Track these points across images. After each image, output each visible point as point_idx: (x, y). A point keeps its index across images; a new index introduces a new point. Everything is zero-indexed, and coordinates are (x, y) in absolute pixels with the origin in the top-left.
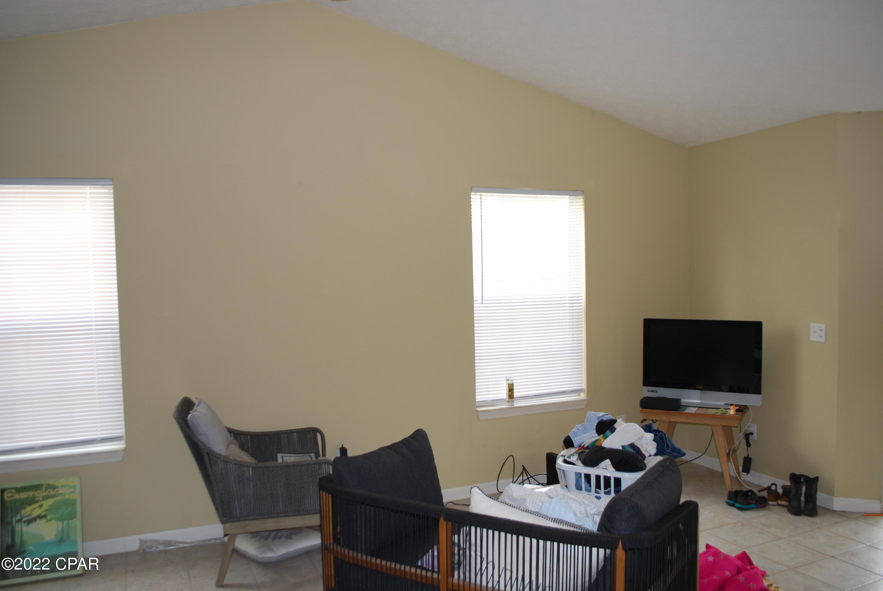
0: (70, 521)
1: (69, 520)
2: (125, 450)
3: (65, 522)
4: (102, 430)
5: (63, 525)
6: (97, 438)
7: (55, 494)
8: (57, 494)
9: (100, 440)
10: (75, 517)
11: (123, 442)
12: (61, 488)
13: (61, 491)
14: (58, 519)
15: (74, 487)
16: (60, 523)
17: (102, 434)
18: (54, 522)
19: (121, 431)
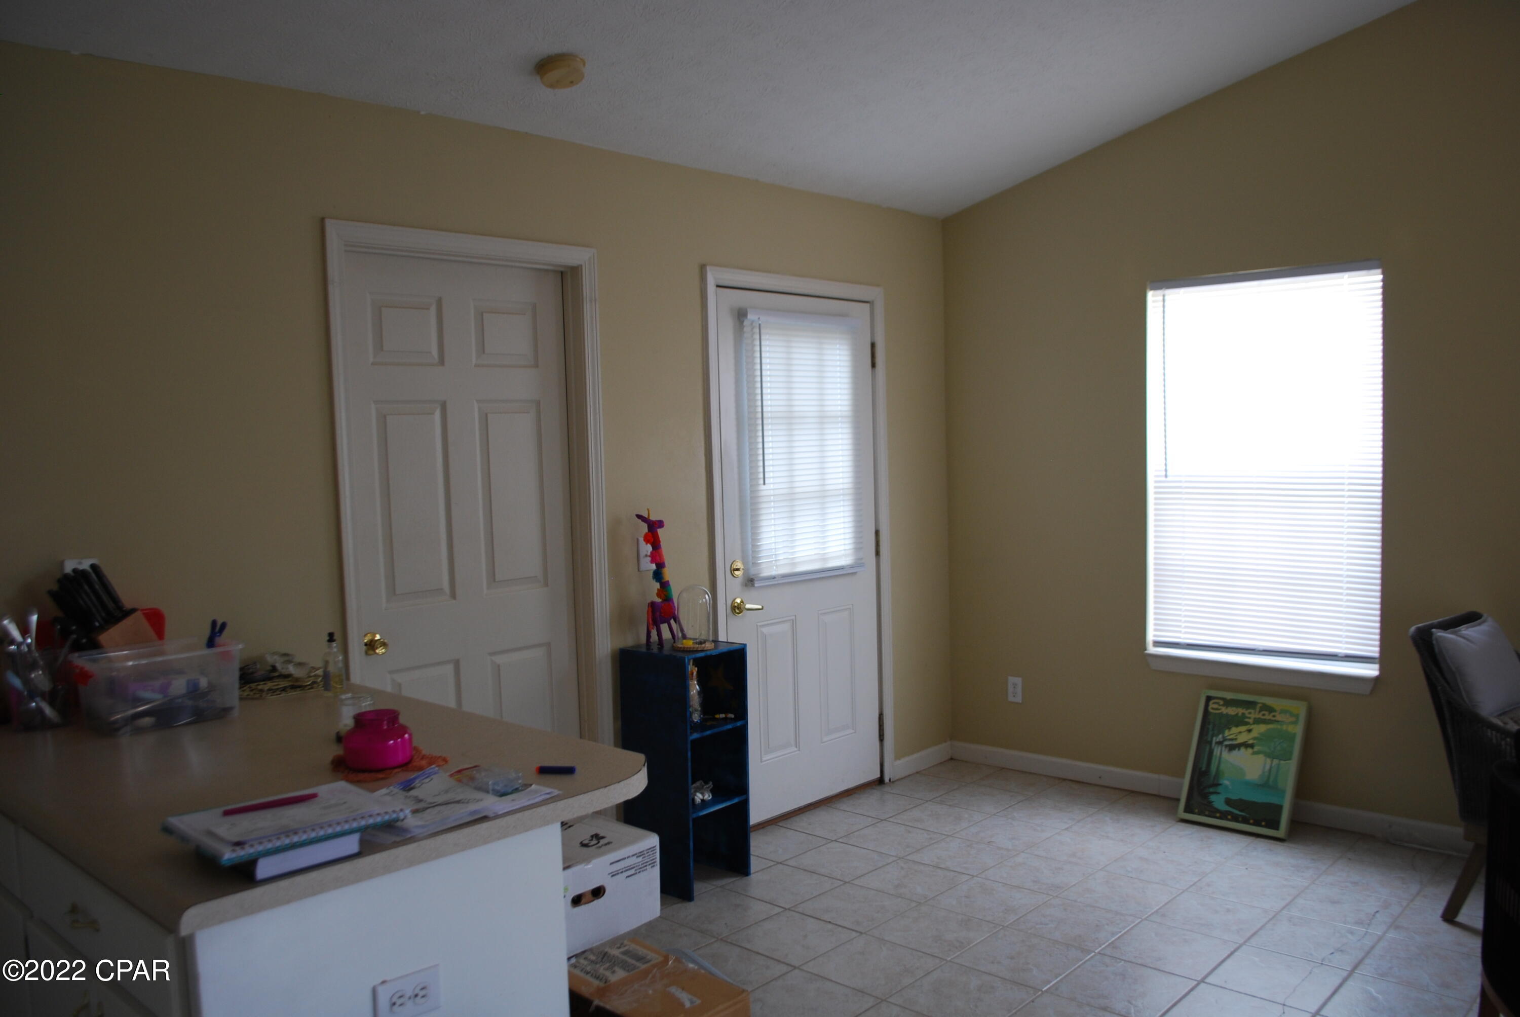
0: (1282, 762)
1: (1280, 760)
2: (1376, 679)
3: (1275, 762)
4: (1347, 643)
5: (1272, 763)
6: (1340, 653)
7: (1270, 720)
8: (1273, 720)
9: (1342, 657)
10: (1290, 759)
11: (1377, 666)
12: (1280, 713)
13: (1279, 717)
14: (1267, 755)
15: (1297, 716)
16: (1269, 761)
17: (1347, 649)
18: (1261, 757)
19: (1374, 650)
